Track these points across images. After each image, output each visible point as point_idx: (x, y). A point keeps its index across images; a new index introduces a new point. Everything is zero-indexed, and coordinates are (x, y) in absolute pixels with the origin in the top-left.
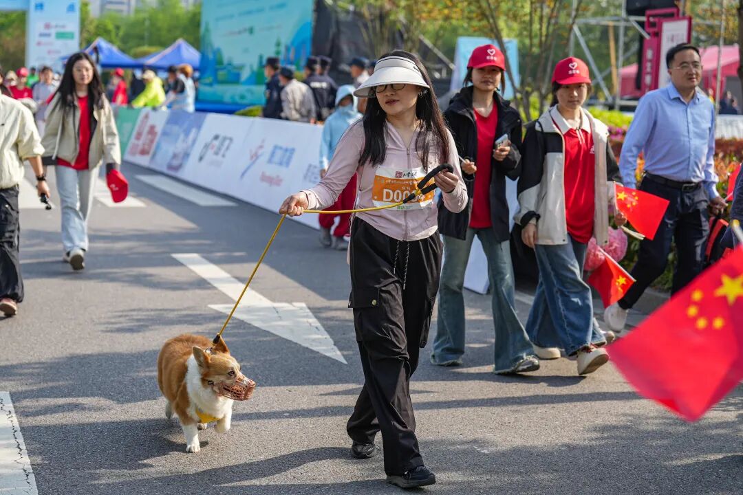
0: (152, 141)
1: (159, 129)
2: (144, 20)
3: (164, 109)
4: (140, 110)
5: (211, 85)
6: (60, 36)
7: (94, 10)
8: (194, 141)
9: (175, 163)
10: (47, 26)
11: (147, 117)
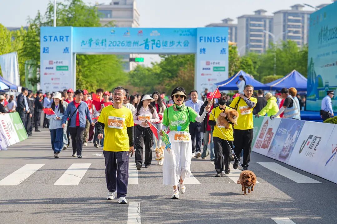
0: (270, 139)
1: (274, 131)
2: (273, 57)
3: (278, 117)
4: (263, 118)
5: (315, 100)
6: (216, 69)
7: (240, 52)
8: (297, 139)
9: (284, 154)
10: (208, 63)
11: (267, 122)
